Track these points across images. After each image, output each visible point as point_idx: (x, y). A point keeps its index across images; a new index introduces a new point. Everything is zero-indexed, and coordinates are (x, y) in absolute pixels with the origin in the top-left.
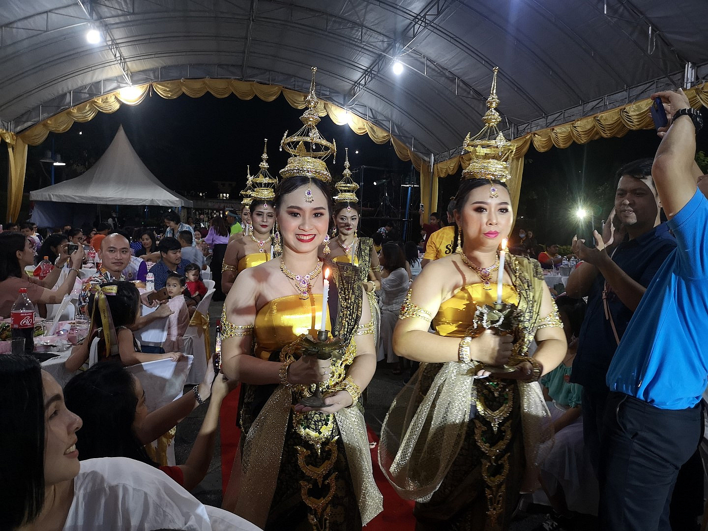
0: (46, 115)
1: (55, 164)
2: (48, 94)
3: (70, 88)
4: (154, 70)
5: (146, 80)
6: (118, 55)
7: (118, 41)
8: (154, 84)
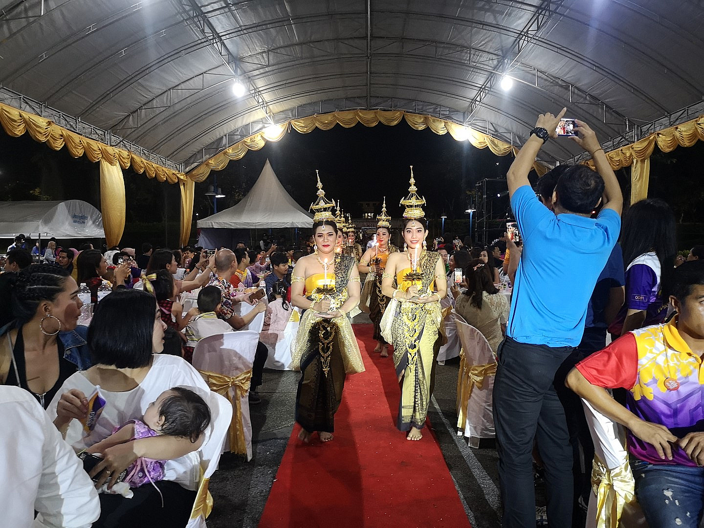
0: (208, 156)
1: (217, 196)
2: (208, 139)
3: (226, 132)
4: (292, 110)
5: (286, 119)
6: (261, 100)
7: (260, 89)
8: (293, 122)
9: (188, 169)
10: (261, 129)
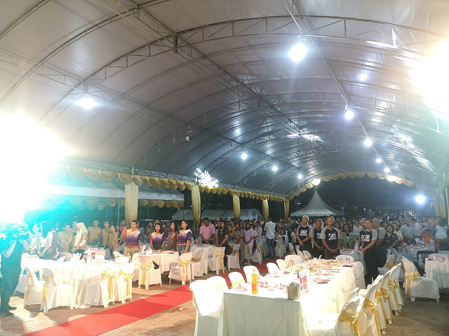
0: (293, 192)
1: (298, 204)
5: (320, 177)
8: (323, 178)
9: (287, 196)
10: (311, 181)
